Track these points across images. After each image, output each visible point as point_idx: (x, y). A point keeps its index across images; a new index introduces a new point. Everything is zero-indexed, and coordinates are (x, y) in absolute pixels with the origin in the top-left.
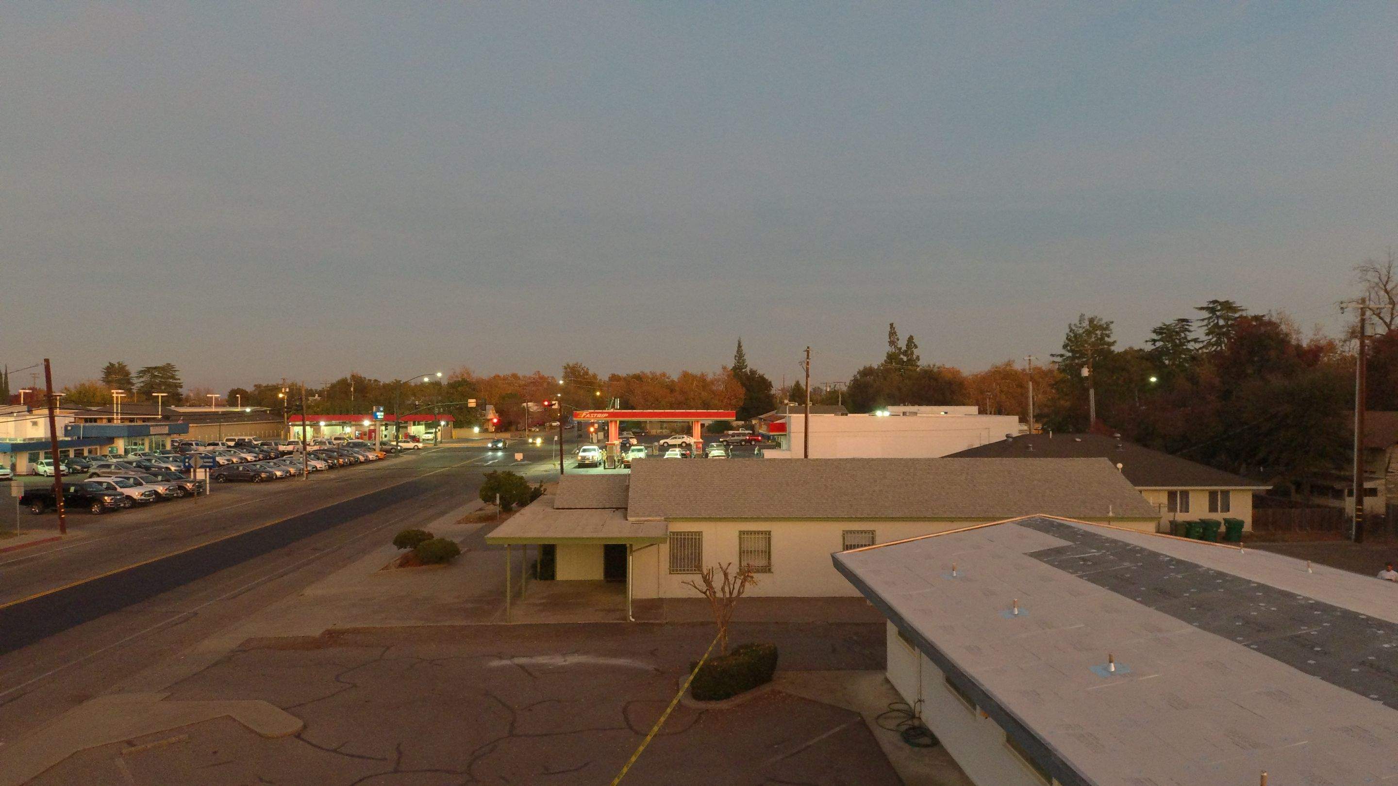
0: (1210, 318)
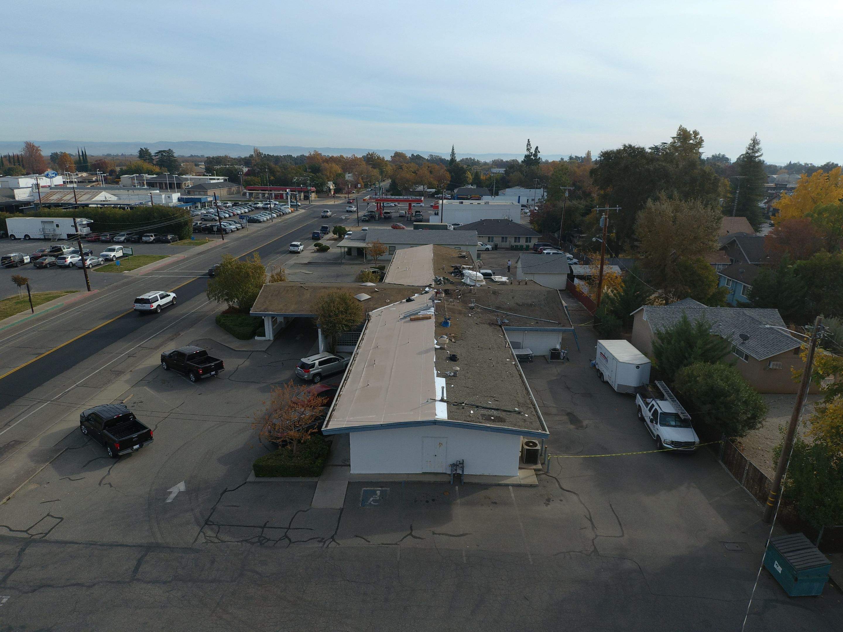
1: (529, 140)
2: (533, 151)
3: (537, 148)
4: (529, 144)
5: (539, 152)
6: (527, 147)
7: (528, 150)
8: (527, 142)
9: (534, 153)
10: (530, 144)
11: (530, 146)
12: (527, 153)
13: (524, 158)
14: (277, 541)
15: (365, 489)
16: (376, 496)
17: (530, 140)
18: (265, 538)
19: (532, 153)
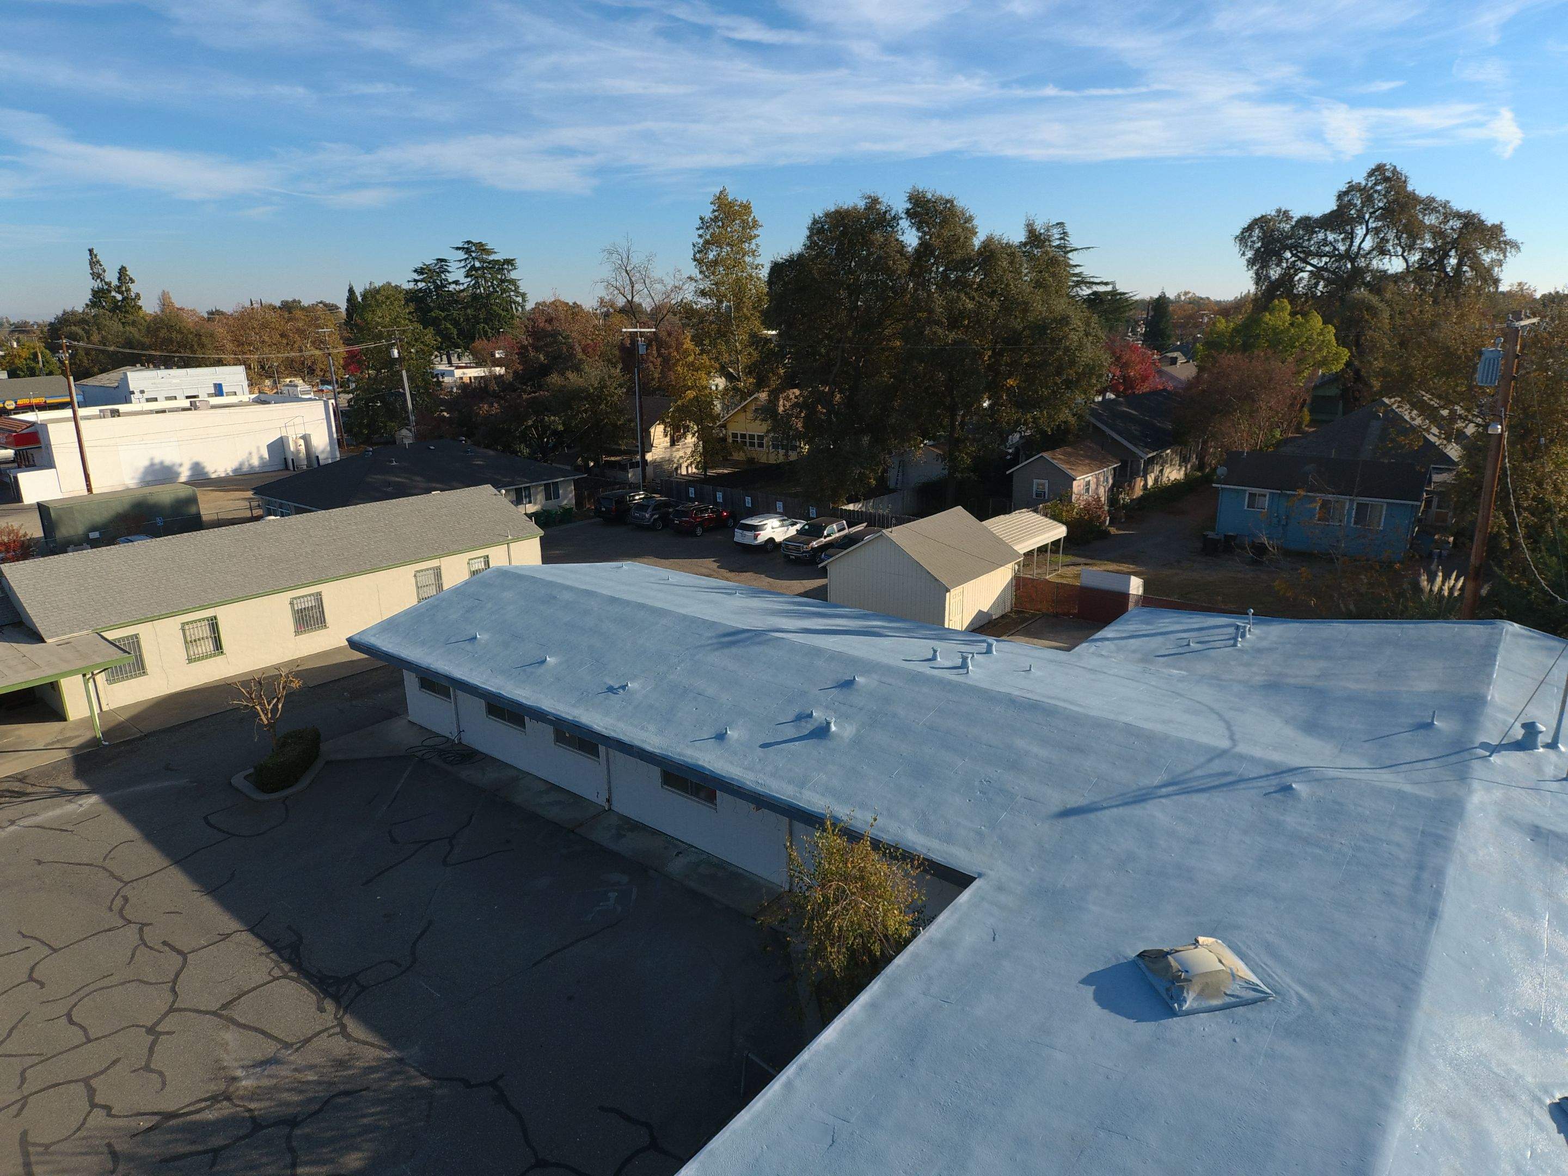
0: (466, 259)
1: (91, 251)
2: (112, 277)
3: (122, 271)
4: (94, 261)
5: (132, 281)
6: (92, 269)
7: (97, 276)
8: (89, 257)
9: (115, 282)
10: (98, 262)
11: (101, 265)
12: (97, 284)
13: (91, 297)
17: (95, 252)
19: (109, 284)
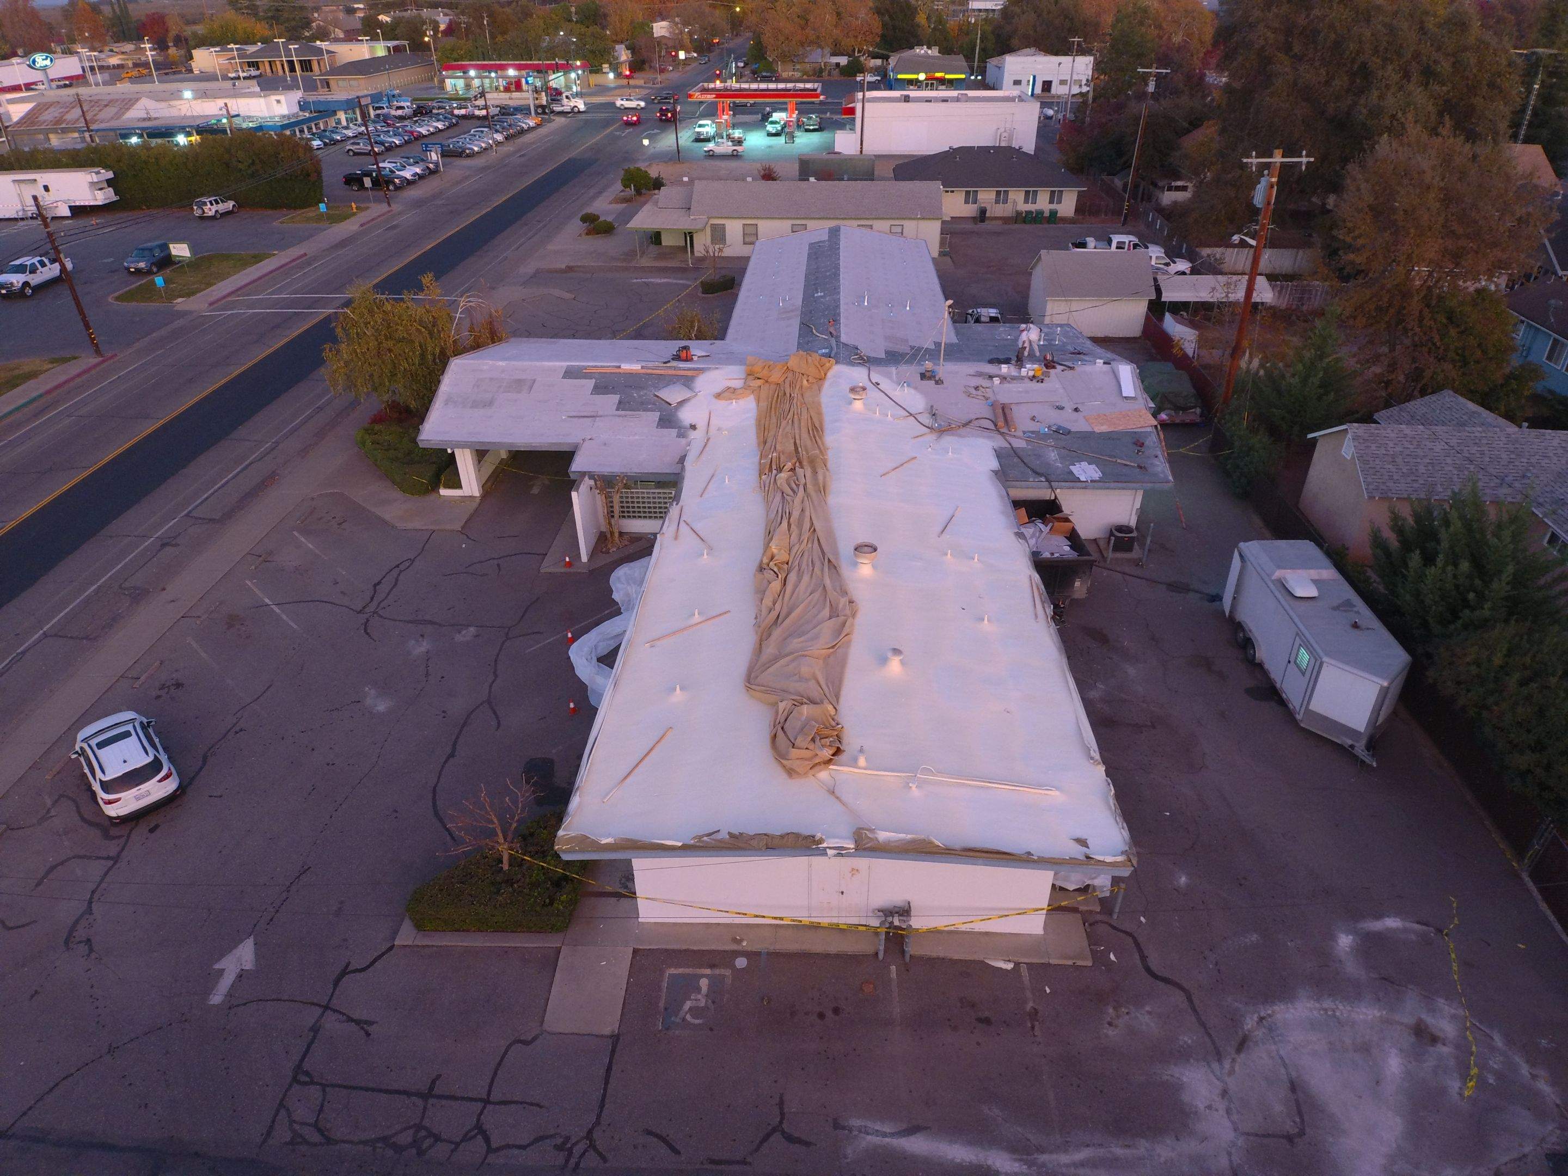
14: (457, 1145)
15: (673, 971)
16: (699, 997)
18: (431, 1134)
